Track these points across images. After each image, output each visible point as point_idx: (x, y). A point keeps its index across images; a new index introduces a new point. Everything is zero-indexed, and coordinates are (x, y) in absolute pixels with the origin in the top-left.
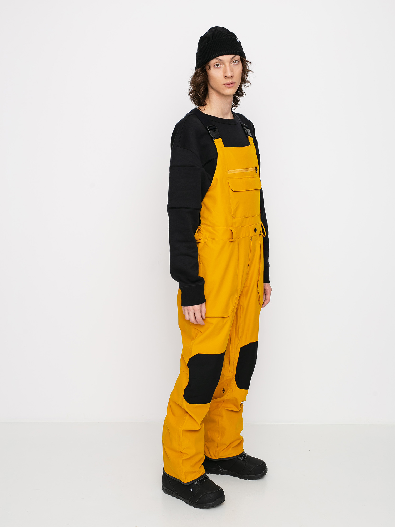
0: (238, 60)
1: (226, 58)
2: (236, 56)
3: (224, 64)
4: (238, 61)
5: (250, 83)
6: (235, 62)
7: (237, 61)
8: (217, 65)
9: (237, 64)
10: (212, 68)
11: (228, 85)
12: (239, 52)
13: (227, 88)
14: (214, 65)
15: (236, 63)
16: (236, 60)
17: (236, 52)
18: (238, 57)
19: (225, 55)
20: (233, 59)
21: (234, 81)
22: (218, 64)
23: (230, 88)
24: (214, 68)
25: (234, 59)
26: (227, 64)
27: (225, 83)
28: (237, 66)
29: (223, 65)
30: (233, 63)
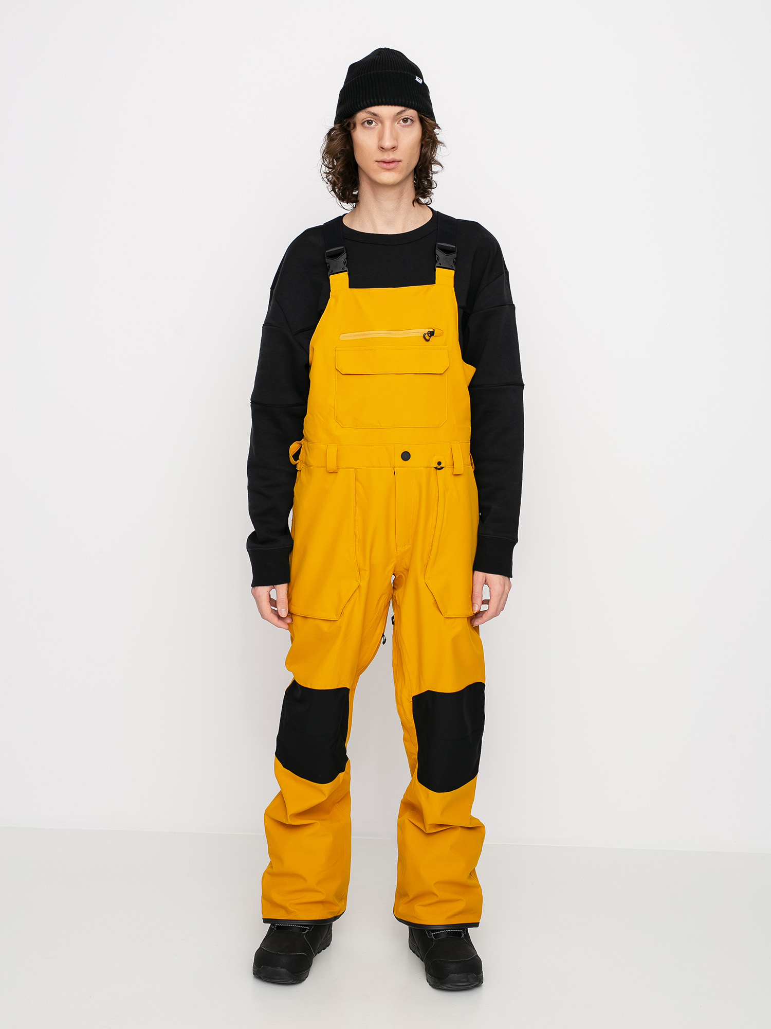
0: (411, 118)
1: (386, 111)
2: (408, 109)
3: (382, 122)
4: (412, 120)
5: (442, 166)
6: (405, 120)
7: (409, 120)
8: (370, 122)
9: (408, 126)
10: (359, 127)
11: (385, 165)
12: (413, 103)
13: (383, 170)
14: (361, 122)
15: (408, 123)
16: (409, 117)
17: (407, 101)
18: (411, 113)
19: (385, 105)
20: (399, 116)
21: (397, 158)
22: (372, 121)
23: (389, 170)
24: (361, 127)
25: (402, 115)
26: (388, 123)
27: (379, 159)
28: (407, 129)
29: (380, 125)
30: (401, 121)
